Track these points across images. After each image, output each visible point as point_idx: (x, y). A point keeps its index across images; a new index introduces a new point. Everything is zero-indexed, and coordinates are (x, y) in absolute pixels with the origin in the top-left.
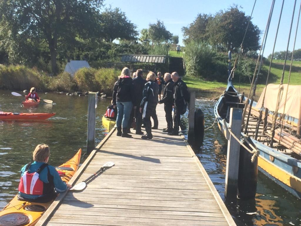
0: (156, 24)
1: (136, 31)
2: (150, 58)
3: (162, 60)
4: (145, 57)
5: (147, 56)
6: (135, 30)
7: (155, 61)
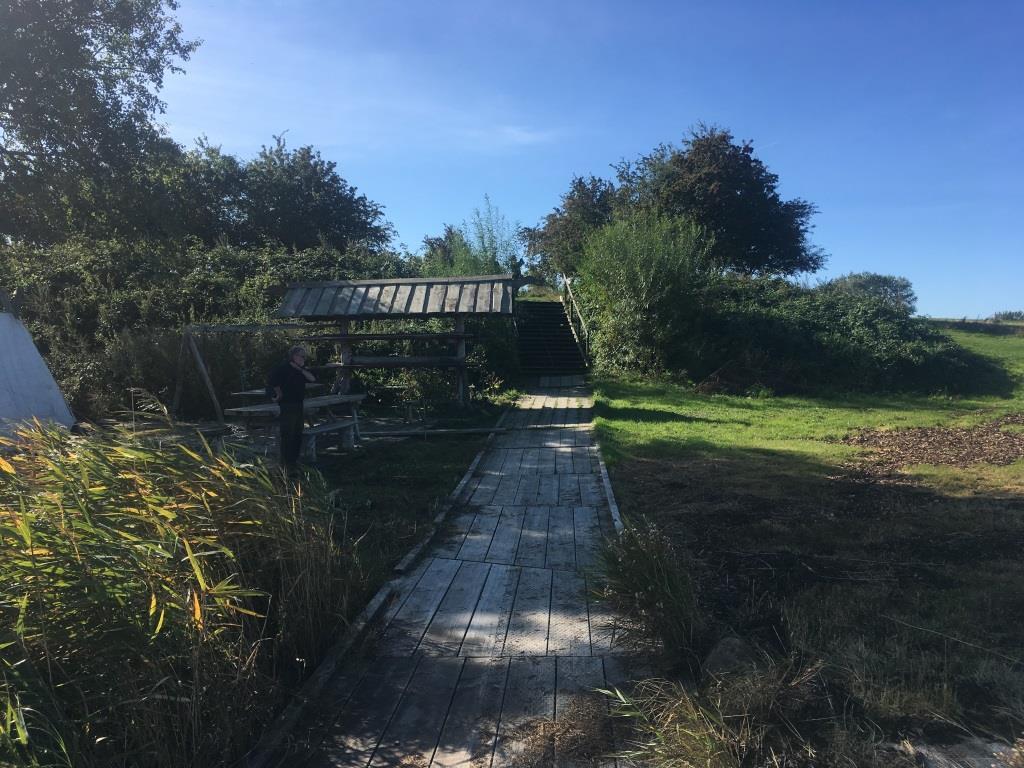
2: (432, 291)
7: (457, 307)
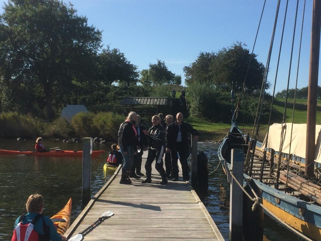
0: (157, 64)
1: (136, 73)
2: (151, 100)
3: (164, 102)
4: (146, 100)
5: (148, 99)
6: (135, 71)
7: (156, 104)
